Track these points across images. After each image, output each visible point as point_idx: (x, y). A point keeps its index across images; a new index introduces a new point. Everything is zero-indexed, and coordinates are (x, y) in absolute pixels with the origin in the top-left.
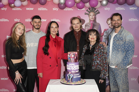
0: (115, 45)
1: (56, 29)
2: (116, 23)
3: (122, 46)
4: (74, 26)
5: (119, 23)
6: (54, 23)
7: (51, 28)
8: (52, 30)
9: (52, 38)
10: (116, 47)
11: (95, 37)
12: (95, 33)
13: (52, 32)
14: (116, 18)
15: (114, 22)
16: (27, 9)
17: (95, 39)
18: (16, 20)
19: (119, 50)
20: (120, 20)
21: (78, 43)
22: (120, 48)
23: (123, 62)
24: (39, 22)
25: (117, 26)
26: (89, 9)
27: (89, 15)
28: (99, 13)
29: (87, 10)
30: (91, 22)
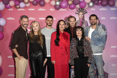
2: (93, 22)
5: (95, 22)
6: (62, 21)
7: (59, 25)
8: (60, 26)
9: (61, 32)
13: (60, 28)
14: (93, 18)
15: (91, 21)
16: (30, 9)
17: (81, 34)
20: (96, 20)
21: (73, 36)
24: (51, 21)
25: (93, 24)
26: (79, 9)
27: (78, 14)
28: (86, 13)
29: (77, 11)
30: (81, 20)
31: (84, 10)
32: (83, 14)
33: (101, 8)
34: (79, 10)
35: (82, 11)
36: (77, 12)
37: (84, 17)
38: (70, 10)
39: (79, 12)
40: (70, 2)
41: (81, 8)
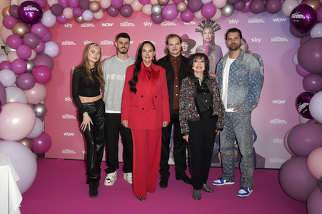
0: (232, 77)
1: (150, 54)
2: (232, 43)
3: (244, 77)
4: (171, 48)
5: (237, 44)
6: (148, 44)
7: (143, 52)
8: (144, 54)
9: (144, 66)
10: (235, 79)
11: (203, 65)
12: (203, 58)
13: (144, 58)
14: (233, 35)
15: (230, 43)
16: (103, 25)
17: (203, 69)
18: (86, 43)
19: (240, 83)
20: (239, 39)
21: (176, 74)
22: (241, 81)
23: (247, 102)
24: (126, 43)
25: (234, 48)
26: (203, 22)
27: (202, 32)
28: (219, 29)
29: (200, 25)
30: (207, 44)
31: (215, 24)
32: (213, 33)
33: (251, 18)
34: (202, 25)
35: (210, 26)
36: (199, 28)
37: (213, 38)
38: (185, 23)
39: (204, 28)
40: (182, 7)
41: (207, 20)
